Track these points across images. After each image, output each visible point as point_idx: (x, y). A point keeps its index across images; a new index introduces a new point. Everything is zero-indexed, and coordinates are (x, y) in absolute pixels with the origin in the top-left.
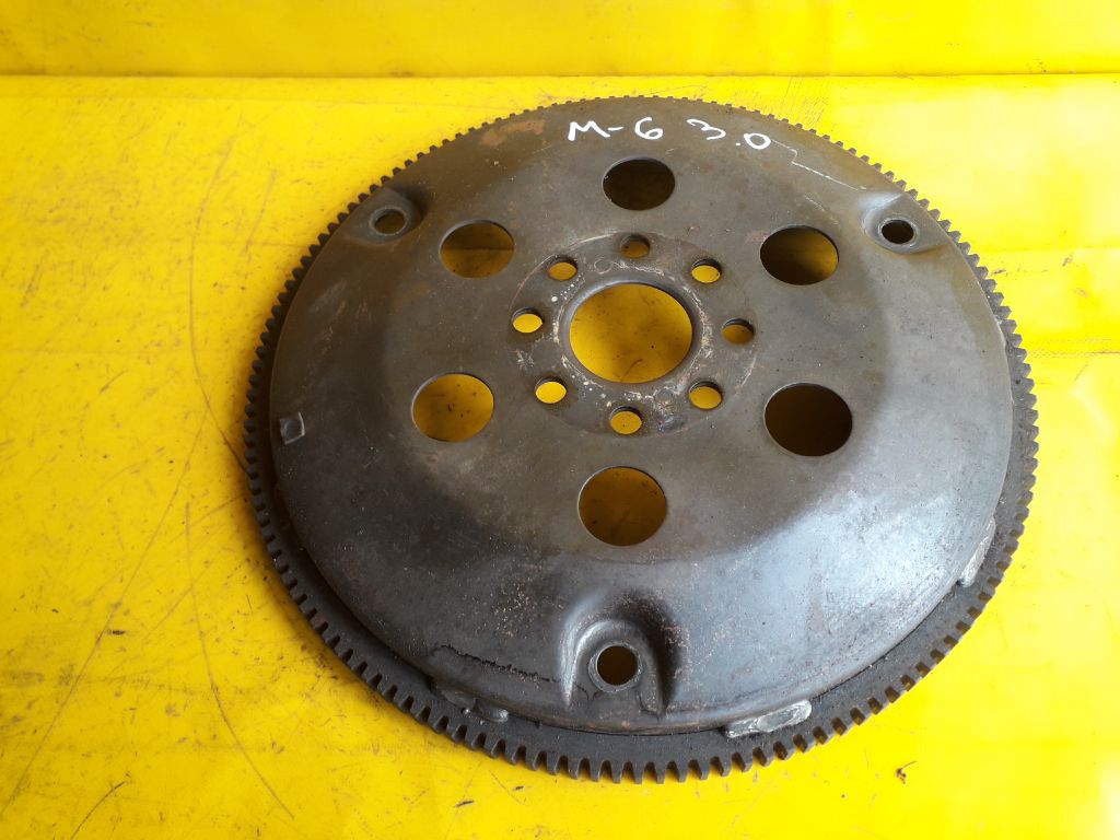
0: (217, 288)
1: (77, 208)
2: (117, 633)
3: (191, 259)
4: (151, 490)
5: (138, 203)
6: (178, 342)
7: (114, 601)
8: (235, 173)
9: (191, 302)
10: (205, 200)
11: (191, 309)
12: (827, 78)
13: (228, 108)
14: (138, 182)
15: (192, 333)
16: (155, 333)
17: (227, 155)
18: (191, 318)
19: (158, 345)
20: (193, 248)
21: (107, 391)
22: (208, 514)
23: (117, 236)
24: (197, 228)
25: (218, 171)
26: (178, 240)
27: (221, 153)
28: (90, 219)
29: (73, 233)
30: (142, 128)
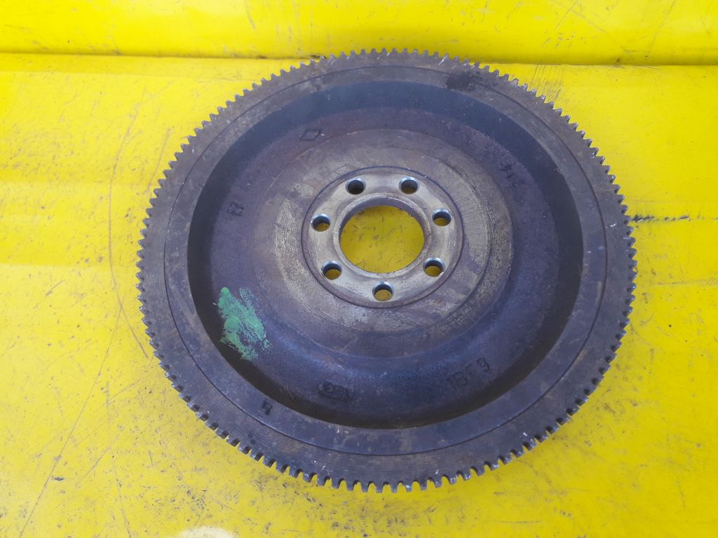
0: (128, 218)
1: (30, 155)
2: (58, 479)
3: (109, 196)
4: (82, 371)
5: (72, 153)
6: (101, 259)
7: (57, 455)
8: (140, 132)
9: (110, 229)
10: (120, 151)
11: (110, 233)
12: (562, 66)
13: (136, 82)
14: (72, 137)
15: (110, 253)
16: (84, 252)
17: (135, 117)
18: (110, 242)
19: (87, 261)
20: (111, 187)
21: (50, 295)
22: (122, 391)
23: (57, 179)
24: (114, 171)
25: (128, 130)
26: (100, 182)
27: (131, 116)
28: (39, 164)
29: (26, 176)
30: (75, 96)
